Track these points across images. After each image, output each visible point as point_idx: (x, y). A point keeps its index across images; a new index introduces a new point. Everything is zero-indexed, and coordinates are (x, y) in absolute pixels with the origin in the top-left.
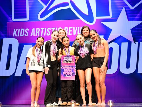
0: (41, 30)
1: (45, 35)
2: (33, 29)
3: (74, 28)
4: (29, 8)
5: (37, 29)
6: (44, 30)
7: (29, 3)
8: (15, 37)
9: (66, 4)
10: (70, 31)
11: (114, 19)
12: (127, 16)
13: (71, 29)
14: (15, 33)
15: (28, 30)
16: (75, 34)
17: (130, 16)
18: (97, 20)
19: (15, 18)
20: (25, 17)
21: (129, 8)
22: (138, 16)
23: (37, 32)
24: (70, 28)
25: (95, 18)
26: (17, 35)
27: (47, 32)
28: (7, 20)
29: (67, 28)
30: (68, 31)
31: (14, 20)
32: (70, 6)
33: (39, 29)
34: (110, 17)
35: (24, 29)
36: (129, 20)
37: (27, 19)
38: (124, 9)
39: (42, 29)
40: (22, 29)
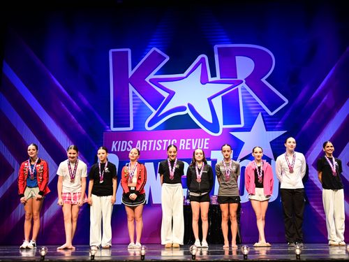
0: (148, 143)
1: (154, 149)
2: (139, 142)
3: (193, 140)
4: (134, 114)
5: (144, 141)
6: (153, 143)
7: (134, 107)
8: (114, 152)
9: (183, 109)
10: (188, 144)
11: (247, 129)
12: (265, 125)
13: (189, 142)
14: (114, 146)
15: (132, 142)
16: (194, 147)
17: (269, 125)
18: (223, 129)
19: (114, 127)
20: (128, 126)
21: (267, 113)
22: (280, 124)
23: (143, 146)
24: (188, 140)
25: (222, 126)
26: (117, 149)
27: (157, 146)
28: (105, 130)
29: (184, 140)
30: (185, 145)
31: (113, 129)
32: (188, 111)
33: (146, 141)
34: (242, 125)
35: (126, 142)
36: (268, 129)
37: (131, 128)
38: (260, 115)
39: (151, 141)
40: (123, 142)
